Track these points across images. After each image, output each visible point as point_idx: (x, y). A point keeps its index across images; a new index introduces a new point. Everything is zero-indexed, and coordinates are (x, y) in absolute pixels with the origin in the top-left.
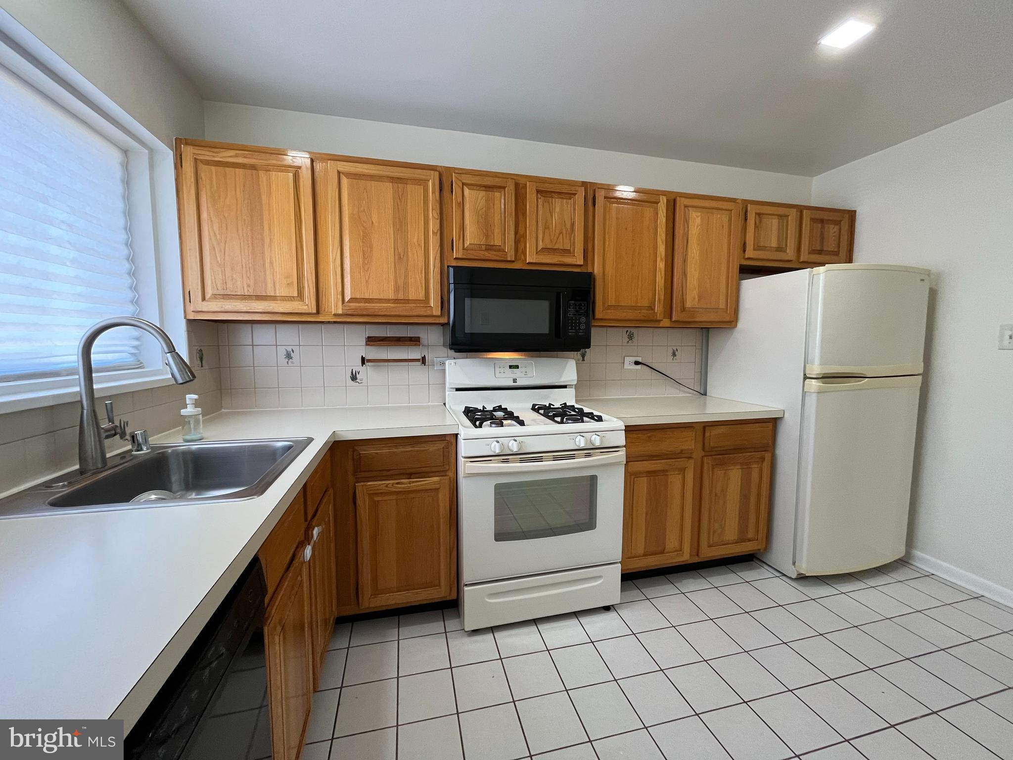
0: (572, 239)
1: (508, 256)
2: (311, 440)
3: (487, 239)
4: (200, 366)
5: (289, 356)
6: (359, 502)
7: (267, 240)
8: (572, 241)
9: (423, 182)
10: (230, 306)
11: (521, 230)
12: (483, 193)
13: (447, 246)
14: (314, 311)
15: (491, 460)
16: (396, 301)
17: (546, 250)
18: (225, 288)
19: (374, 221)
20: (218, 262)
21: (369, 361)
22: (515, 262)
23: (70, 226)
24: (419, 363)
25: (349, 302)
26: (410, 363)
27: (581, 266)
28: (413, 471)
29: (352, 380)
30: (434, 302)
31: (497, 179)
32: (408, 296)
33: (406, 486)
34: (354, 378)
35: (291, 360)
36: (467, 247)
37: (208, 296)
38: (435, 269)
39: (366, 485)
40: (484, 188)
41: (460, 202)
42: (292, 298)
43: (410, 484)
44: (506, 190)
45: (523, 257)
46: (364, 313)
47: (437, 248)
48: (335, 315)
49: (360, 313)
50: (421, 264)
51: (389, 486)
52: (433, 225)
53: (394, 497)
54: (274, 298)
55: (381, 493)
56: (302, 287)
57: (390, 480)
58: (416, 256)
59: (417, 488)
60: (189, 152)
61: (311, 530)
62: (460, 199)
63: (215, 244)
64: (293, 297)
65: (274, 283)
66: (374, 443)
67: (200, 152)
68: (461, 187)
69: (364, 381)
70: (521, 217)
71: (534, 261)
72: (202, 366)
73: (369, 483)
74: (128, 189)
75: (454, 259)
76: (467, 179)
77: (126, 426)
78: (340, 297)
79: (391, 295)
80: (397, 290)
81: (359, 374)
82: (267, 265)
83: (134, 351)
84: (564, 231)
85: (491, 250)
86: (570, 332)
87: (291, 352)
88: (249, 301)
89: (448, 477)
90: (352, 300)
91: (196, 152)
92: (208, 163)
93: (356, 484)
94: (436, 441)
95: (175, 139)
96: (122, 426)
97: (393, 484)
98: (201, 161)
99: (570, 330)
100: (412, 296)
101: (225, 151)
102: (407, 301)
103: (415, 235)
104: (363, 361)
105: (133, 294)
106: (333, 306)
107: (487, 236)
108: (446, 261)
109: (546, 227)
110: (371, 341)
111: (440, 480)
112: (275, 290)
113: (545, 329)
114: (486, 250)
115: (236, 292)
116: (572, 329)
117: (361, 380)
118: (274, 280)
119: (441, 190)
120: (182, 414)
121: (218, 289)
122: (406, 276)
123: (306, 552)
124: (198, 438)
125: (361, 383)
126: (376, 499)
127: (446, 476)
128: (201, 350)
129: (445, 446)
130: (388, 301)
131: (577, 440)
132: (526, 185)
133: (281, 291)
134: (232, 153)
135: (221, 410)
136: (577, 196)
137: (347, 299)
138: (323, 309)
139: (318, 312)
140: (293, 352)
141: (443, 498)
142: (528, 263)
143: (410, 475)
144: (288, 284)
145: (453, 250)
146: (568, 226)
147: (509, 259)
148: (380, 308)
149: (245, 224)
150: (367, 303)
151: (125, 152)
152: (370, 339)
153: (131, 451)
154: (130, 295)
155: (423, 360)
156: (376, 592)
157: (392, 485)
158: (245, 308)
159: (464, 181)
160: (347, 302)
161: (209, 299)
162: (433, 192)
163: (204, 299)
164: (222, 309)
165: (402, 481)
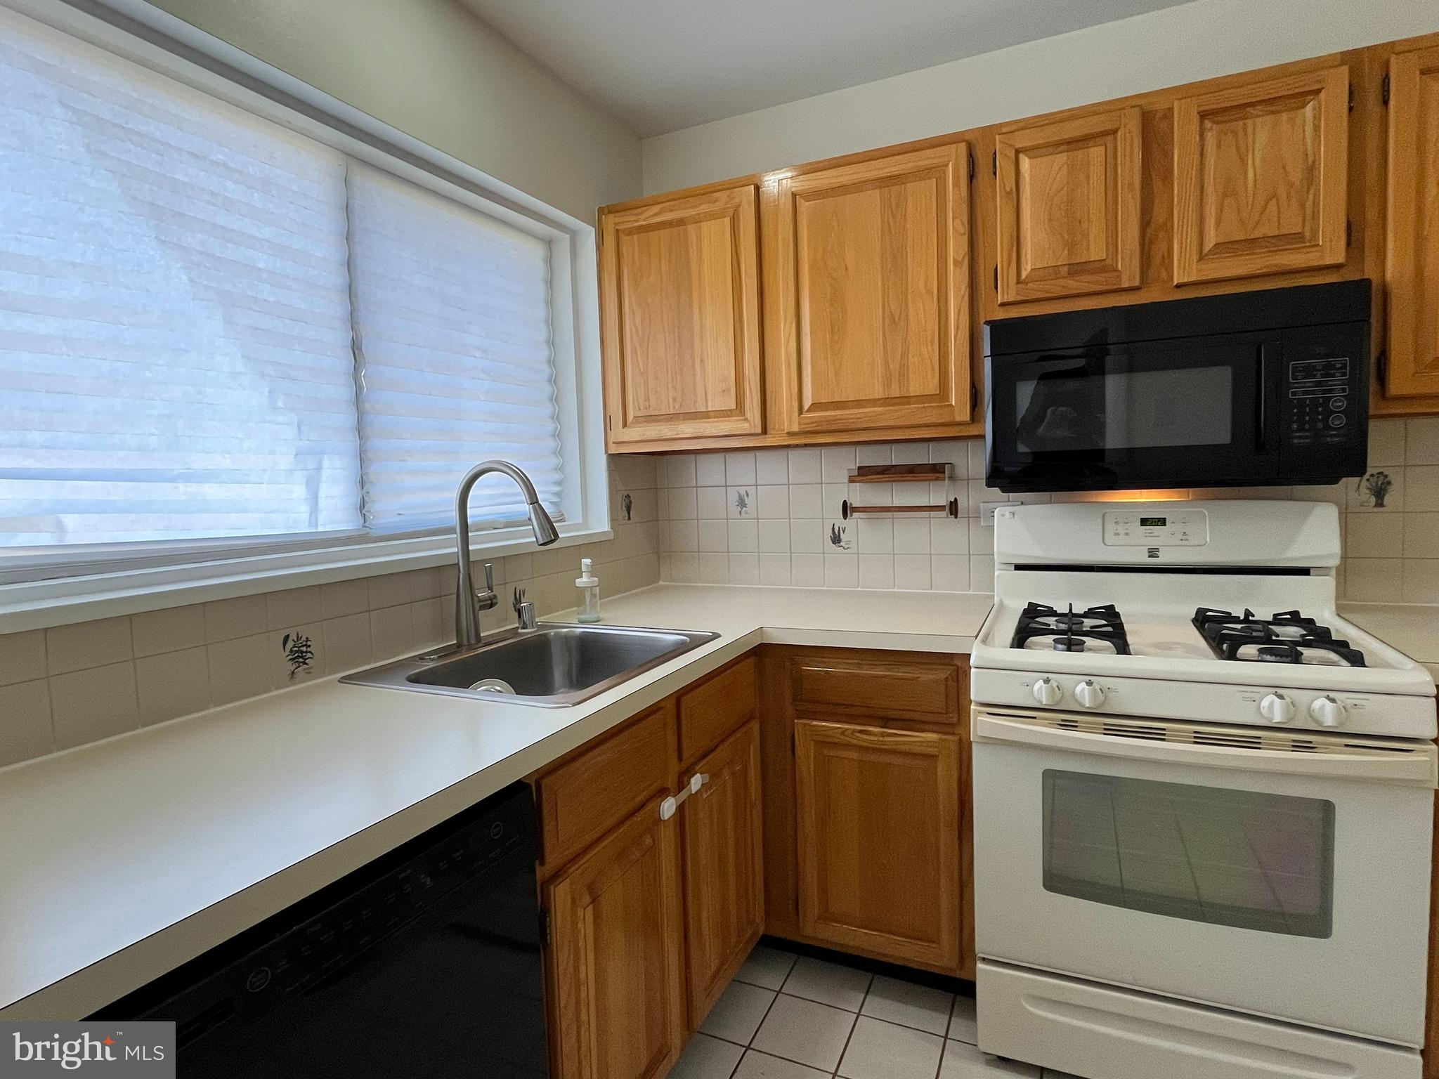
0: (1309, 204)
1: (1125, 277)
2: (716, 636)
3: (1070, 253)
4: (627, 518)
5: (742, 503)
6: (800, 751)
7: (697, 328)
8: (1309, 212)
9: (936, 171)
10: (653, 432)
11: (1159, 215)
12: (1062, 158)
13: (984, 280)
14: (759, 431)
15: (1035, 718)
16: (888, 401)
17: (1226, 248)
18: (648, 406)
19: (848, 265)
20: (640, 370)
21: (855, 509)
22: (1142, 291)
23: (485, 351)
24: (943, 514)
25: (809, 410)
26: (933, 514)
27: (1337, 267)
28: (892, 714)
29: (834, 543)
30: (958, 396)
31: (1096, 119)
32: (908, 390)
33: (876, 739)
34: (836, 539)
35: (744, 508)
36: (1026, 277)
37: (630, 418)
38: (959, 334)
39: (809, 725)
40: (1064, 147)
41: (1011, 190)
42: (729, 412)
43: (883, 736)
44: (1119, 139)
45: (1164, 274)
46: (833, 427)
47: (963, 290)
48: (790, 434)
49: (825, 427)
50: (932, 326)
51: (846, 733)
52: (956, 248)
53: (854, 755)
54: (705, 415)
55: (835, 744)
56: (742, 393)
57: (851, 723)
58: (922, 315)
59: (894, 747)
60: (610, 222)
61: (689, 775)
62: (1011, 184)
63: (637, 345)
64: (730, 410)
65: (706, 391)
66: (826, 655)
67: (622, 219)
68: (1013, 157)
69: (853, 545)
70: (1157, 184)
71: (1193, 279)
72: (629, 519)
73: (815, 723)
74: (551, 290)
75: (999, 306)
76: (1022, 140)
77: (522, 596)
78: (796, 404)
79: (878, 392)
80: (887, 382)
81: (844, 532)
82: (698, 366)
83: (555, 499)
84: (1282, 192)
85: (1083, 272)
86: (1295, 437)
87: (745, 496)
88: (677, 423)
89: (956, 738)
90: (815, 407)
91: (617, 220)
92: (630, 232)
93: (796, 721)
94: (932, 664)
95: (598, 210)
96: (518, 596)
97: (854, 731)
98: (623, 231)
99: (1297, 431)
100: (915, 389)
101: (647, 210)
102: (905, 400)
103: (921, 272)
104: (846, 509)
105: (555, 425)
106: (786, 419)
107: (1071, 246)
108: (982, 313)
109: (1228, 192)
110: (864, 474)
111: (940, 739)
112: (707, 403)
113: (1222, 435)
114: (1069, 274)
115: (660, 410)
116: (1301, 429)
117: (848, 542)
118: (705, 387)
119: (972, 176)
120: (577, 585)
121: (640, 409)
122: (905, 354)
123: (663, 806)
124: (594, 620)
125: (848, 548)
126: (826, 752)
127: (953, 734)
128: (628, 496)
129: (950, 674)
130: (873, 402)
131: (1265, 703)
132: (1171, 109)
133: (715, 404)
134: (656, 209)
135: (658, 582)
136: (1322, 95)
137: (806, 406)
138: (772, 426)
139: (765, 431)
140: (747, 496)
141: (945, 773)
142: (1178, 286)
143: (886, 721)
144: (724, 391)
145: (996, 288)
146: (1296, 176)
147: (1125, 285)
148: (858, 416)
149: (671, 309)
150: (838, 409)
151: (549, 243)
152: (861, 471)
153: (517, 628)
154: (550, 426)
155: (953, 508)
156: (826, 916)
157: (852, 734)
158: (669, 434)
159: (1018, 146)
160: (807, 411)
161: (631, 423)
162: (956, 184)
163: (625, 425)
164: (644, 438)
165: (870, 729)
